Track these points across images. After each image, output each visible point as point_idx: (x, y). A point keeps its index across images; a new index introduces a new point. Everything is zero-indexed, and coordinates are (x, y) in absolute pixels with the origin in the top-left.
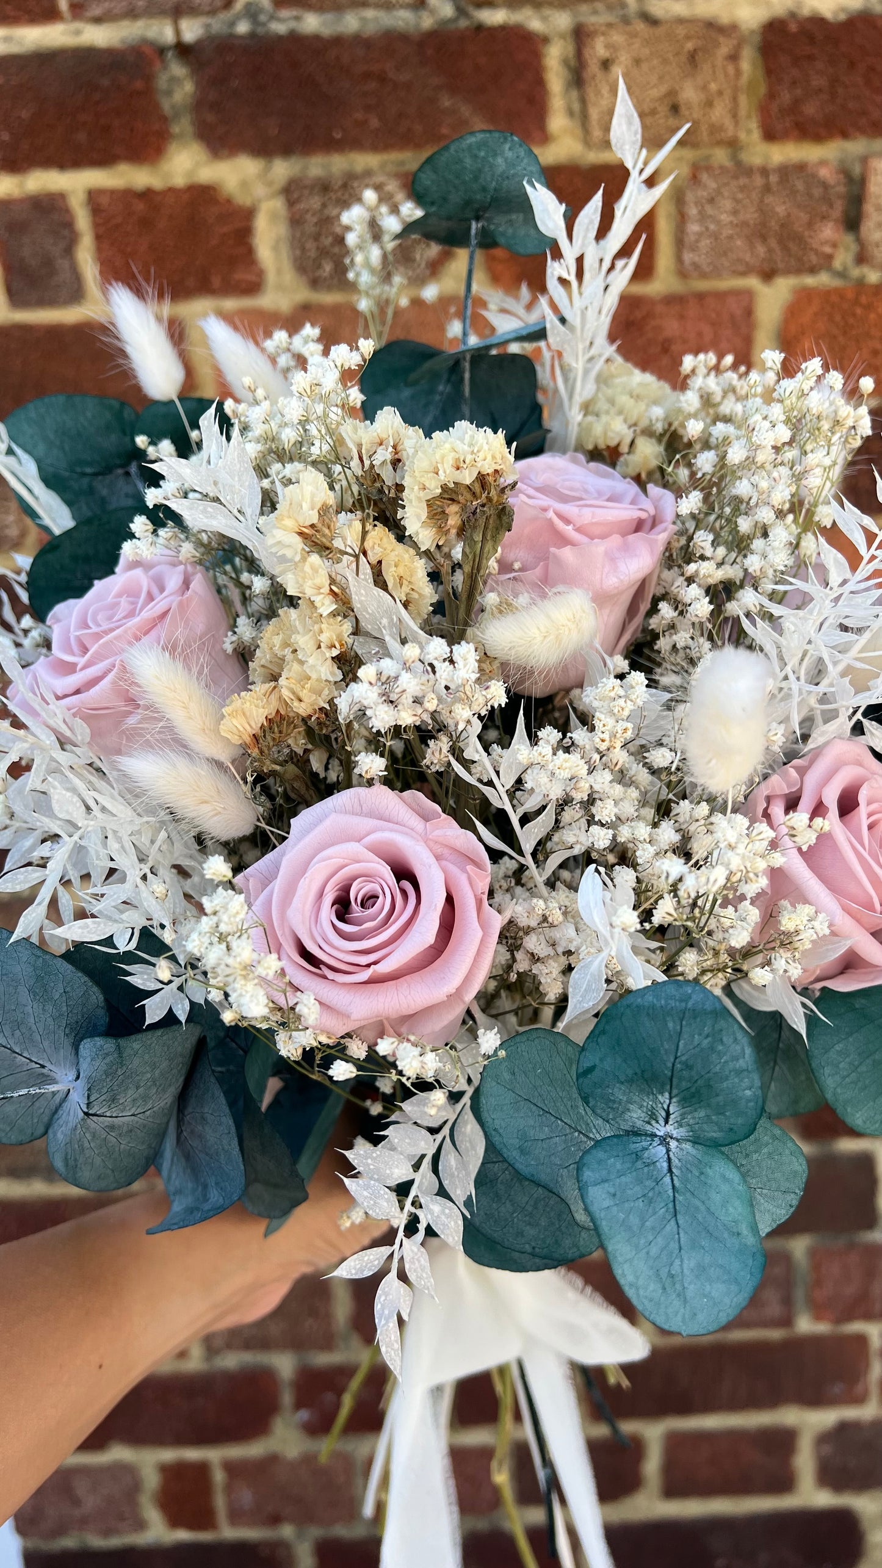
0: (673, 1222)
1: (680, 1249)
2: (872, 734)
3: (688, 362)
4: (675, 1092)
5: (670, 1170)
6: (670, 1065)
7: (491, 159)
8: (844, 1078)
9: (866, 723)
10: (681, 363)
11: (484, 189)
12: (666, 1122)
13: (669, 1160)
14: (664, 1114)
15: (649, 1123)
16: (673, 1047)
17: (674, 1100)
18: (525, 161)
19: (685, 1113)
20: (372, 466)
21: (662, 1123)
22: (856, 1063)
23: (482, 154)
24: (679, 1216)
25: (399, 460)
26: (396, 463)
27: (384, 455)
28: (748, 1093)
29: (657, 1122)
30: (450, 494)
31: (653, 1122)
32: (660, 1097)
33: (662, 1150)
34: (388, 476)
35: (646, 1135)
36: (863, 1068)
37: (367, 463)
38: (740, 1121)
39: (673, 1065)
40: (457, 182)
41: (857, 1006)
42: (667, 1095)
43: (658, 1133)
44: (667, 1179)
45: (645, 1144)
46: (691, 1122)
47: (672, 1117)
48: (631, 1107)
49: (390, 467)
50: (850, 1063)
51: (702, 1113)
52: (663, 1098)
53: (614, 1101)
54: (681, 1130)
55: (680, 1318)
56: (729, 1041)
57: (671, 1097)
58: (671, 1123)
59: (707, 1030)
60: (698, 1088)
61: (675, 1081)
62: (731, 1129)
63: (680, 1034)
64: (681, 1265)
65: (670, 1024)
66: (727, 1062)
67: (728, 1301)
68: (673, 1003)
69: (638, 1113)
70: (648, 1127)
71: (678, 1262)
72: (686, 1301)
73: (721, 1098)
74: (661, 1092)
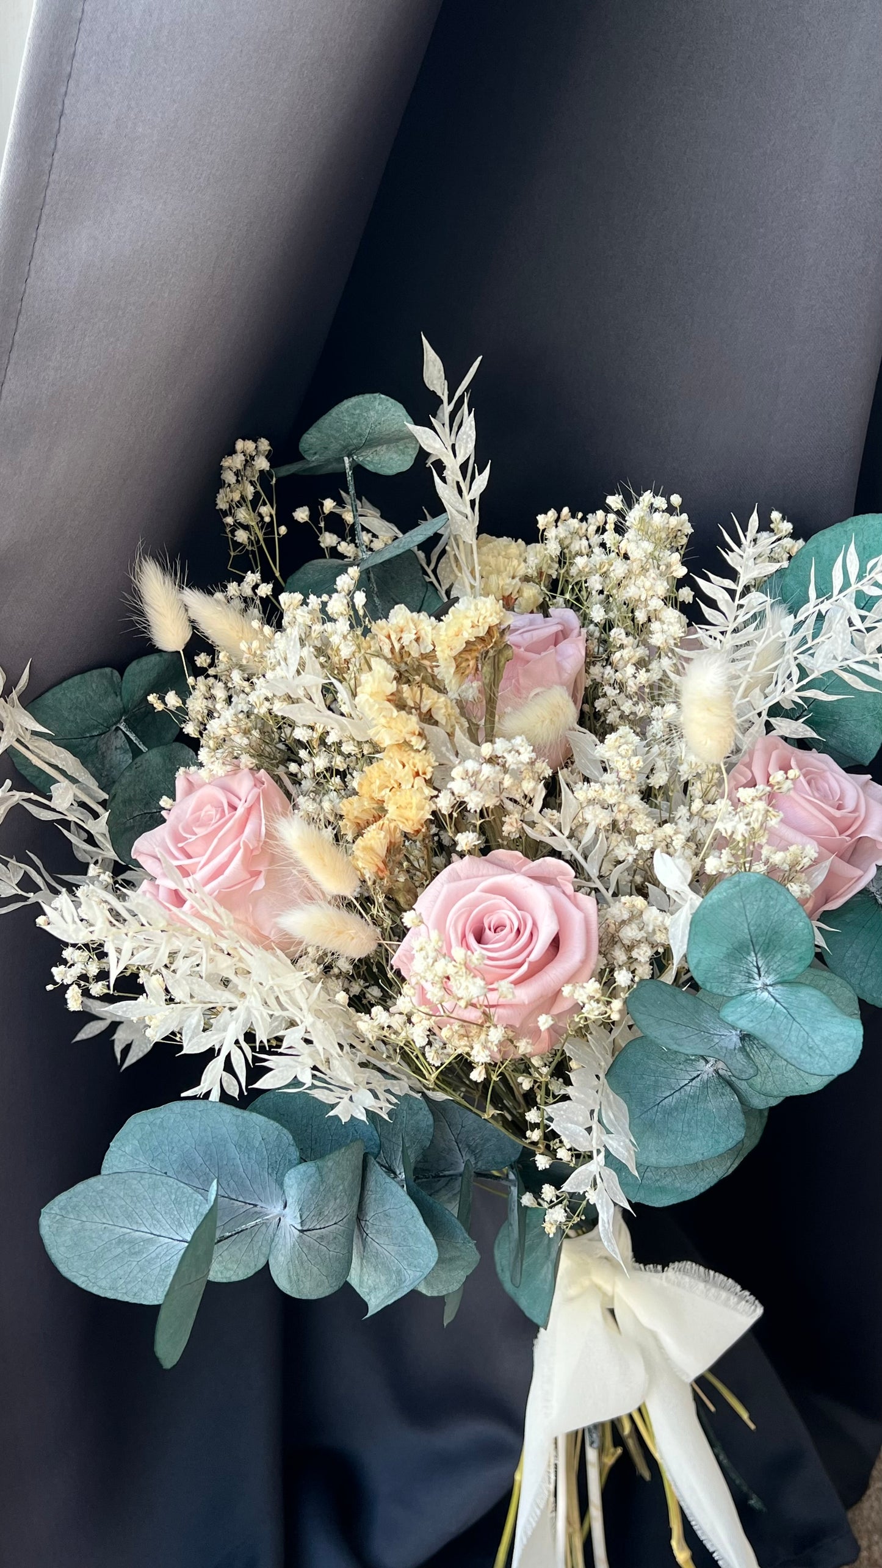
0: (795, 1023)
1: (807, 1034)
2: (780, 726)
3: (542, 520)
4: (757, 948)
5: (777, 1001)
6: (747, 931)
7: (363, 414)
8: (861, 974)
9: (772, 720)
12: (760, 975)
13: (772, 996)
14: (756, 970)
15: (749, 982)
16: (744, 918)
17: (759, 955)
18: (393, 409)
19: (768, 962)
21: (756, 976)
22: (865, 960)
23: (356, 412)
24: (797, 1020)
28: (801, 924)
29: (755, 979)
31: (751, 980)
32: (749, 958)
33: (766, 994)
35: (751, 991)
36: (871, 962)
38: (804, 948)
39: (749, 930)
40: (337, 435)
41: (848, 921)
42: (753, 954)
43: (758, 986)
44: (778, 1005)
45: (754, 995)
46: (776, 966)
47: (762, 969)
48: (734, 975)
50: (861, 962)
51: (779, 956)
52: (752, 958)
53: (722, 977)
54: (771, 976)
55: (828, 1067)
56: (775, 895)
57: (756, 955)
58: (762, 974)
59: (759, 895)
60: (770, 940)
61: (754, 940)
62: (800, 958)
63: (744, 907)
64: (813, 1041)
65: (736, 904)
66: (779, 910)
67: (850, 1049)
68: (731, 891)
69: (740, 979)
70: (750, 986)
71: (810, 1040)
72: (827, 1058)
73: (786, 937)
74: (749, 954)
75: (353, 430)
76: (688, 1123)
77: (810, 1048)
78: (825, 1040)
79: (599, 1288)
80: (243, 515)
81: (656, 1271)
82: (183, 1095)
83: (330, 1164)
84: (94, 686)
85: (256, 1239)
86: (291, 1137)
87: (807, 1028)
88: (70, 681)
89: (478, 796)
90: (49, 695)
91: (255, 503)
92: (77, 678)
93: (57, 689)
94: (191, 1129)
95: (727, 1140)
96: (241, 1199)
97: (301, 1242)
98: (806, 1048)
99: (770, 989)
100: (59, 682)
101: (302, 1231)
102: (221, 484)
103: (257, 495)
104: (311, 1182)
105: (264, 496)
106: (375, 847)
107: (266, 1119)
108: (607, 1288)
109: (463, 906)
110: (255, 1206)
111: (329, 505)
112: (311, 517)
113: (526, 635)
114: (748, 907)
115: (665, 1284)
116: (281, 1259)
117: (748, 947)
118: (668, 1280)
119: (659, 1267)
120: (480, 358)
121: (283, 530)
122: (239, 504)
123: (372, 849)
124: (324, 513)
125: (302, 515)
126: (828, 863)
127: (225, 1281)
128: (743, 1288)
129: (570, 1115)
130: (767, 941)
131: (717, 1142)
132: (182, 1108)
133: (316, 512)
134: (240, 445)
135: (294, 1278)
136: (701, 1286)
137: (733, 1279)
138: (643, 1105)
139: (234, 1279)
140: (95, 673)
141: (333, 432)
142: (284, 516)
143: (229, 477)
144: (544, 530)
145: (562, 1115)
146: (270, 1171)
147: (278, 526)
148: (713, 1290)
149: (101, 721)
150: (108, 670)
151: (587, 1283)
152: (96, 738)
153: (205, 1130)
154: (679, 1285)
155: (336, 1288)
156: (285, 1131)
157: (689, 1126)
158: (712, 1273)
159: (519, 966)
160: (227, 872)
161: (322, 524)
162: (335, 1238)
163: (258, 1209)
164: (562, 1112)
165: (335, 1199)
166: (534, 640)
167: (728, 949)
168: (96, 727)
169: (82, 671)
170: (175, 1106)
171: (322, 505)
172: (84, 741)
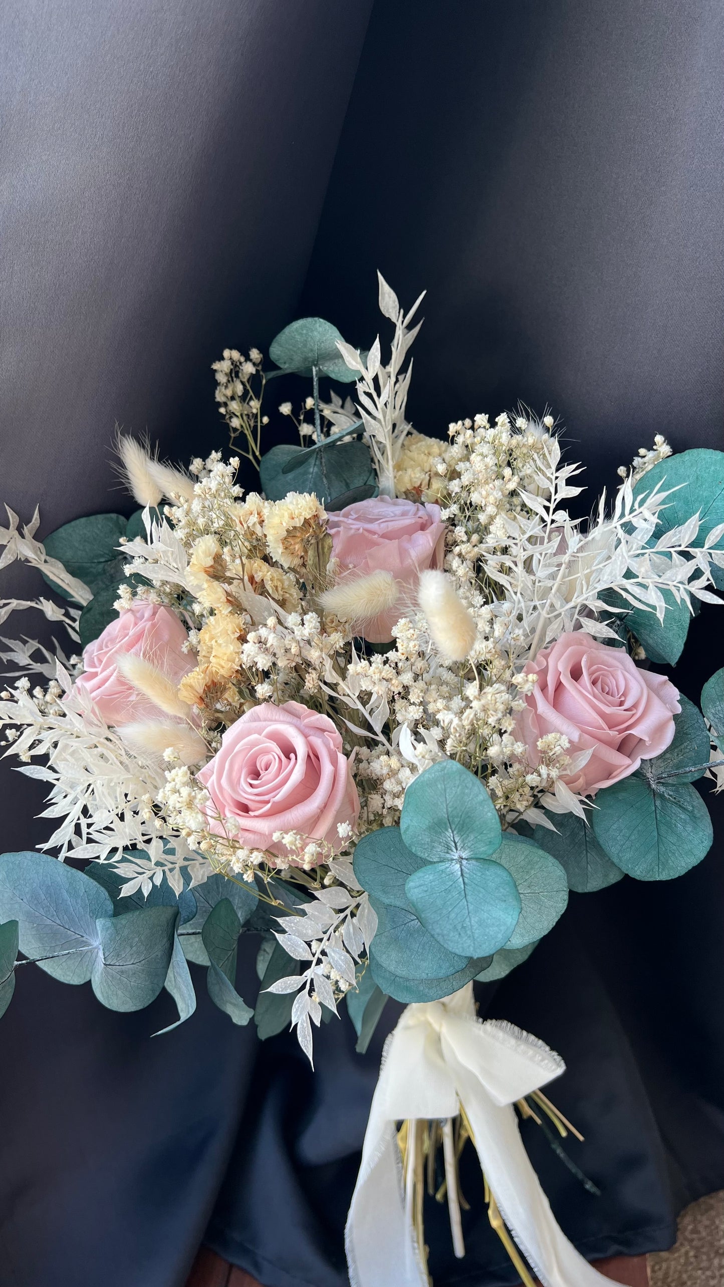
0: (464, 900)
1: (469, 913)
2: (587, 625)
3: (453, 428)
4: (453, 827)
5: (462, 875)
6: (445, 810)
7: (310, 334)
8: (622, 846)
9: (582, 619)
10: (448, 429)
11: (312, 350)
12: (457, 849)
13: (462, 870)
14: (453, 844)
15: (448, 853)
16: (444, 799)
17: (455, 833)
18: (328, 331)
19: (463, 840)
20: (248, 527)
21: (455, 850)
22: (627, 835)
23: (305, 332)
24: (468, 897)
25: (263, 521)
26: (261, 522)
27: (254, 519)
28: (489, 814)
29: (452, 851)
30: (291, 533)
31: (450, 851)
32: (447, 833)
33: (458, 866)
34: (258, 530)
35: (449, 861)
36: (633, 837)
37: (245, 526)
38: (492, 835)
39: (447, 810)
40: (295, 349)
41: (620, 798)
42: (450, 830)
43: (455, 858)
44: (461, 879)
45: (447, 865)
46: (469, 844)
47: (458, 844)
48: (435, 845)
49: (258, 526)
50: (623, 836)
51: (472, 837)
52: (449, 833)
53: (424, 844)
54: (466, 852)
55: (472, 949)
56: (470, 785)
57: (453, 832)
58: (459, 849)
59: (457, 782)
60: (464, 821)
61: (451, 819)
62: (490, 842)
63: (445, 790)
64: (470, 922)
65: (439, 786)
66: (472, 799)
67: (500, 936)
68: (437, 773)
69: (440, 848)
70: (448, 856)
71: (468, 920)
72: (474, 939)
73: (477, 823)
74: (447, 830)
75: (305, 345)
76: (424, 946)
77: (463, 927)
78: (481, 923)
79: (430, 1024)
80: (234, 406)
81: (477, 1022)
82: (37, 846)
83: (124, 922)
84: (99, 526)
85: (84, 960)
86: (107, 894)
87: (471, 907)
88: (77, 522)
89: (264, 658)
90: (61, 530)
91: (244, 398)
92: (83, 520)
93: (67, 526)
94: (37, 873)
95: (448, 968)
96: (72, 930)
97: (107, 973)
98: (459, 927)
99: (464, 862)
100: (69, 521)
101: (104, 964)
102: (216, 384)
103: (246, 392)
104: (109, 932)
105: (251, 393)
106: (194, 684)
107: (88, 877)
108: (436, 1026)
109: (246, 744)
110: (82, 936)
111: (310, 402)
112: (293, 411)
113: (383, 525)
114: (448, 791)
115: (481, 1033)
116: (97, 979)
117: (445, 824)
118: (485, 1032)
119: (481, 1020)
120: (424, 293)
121: (266, 420)
122: (233, 398)
123: (191, 686)
124: (305, 408)
125: (286, 409)
126: (589, 752)
127: (66, 982)
128: (552, 1049)
129: (300, 928)
130: (461, 822)
131: (440, 967)
132: (32, 856)
133: (297, 408)
134: (227, 353)
135: (105, 994)
136: (513, 1041)
137: (543, 1040)
138: (394, 922)
139: (72, 983)
140: (100, 517)
141: (291, 347)
142: (270, 408)
143: (221, 378)
144: (453, 436)
145: (292, 927)
146: (91, 915)
147: (262, 417)
148: (522, 1047)
149: (107, 552)
150: (114, 516)
151: (422, 1019)
152: (103, 564)
153: (46, 876)
154: (494, 1037)
155: (141, 1007)
156: (102, 889)
157: (424, 949)
158: (525, 1033)
159: (268, 802)
160: (107, 684)
161: (302, 417)
162: (135, 974)
163: (84, 939)
164: (292, 925)
165: (132, 947)
166: (390, 529)
167: (430, 822)
168: (102, 556)
169: (88, 514)
170: (28, 854)
171: (305, 402)
172: (93, 565)
